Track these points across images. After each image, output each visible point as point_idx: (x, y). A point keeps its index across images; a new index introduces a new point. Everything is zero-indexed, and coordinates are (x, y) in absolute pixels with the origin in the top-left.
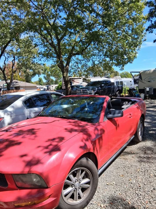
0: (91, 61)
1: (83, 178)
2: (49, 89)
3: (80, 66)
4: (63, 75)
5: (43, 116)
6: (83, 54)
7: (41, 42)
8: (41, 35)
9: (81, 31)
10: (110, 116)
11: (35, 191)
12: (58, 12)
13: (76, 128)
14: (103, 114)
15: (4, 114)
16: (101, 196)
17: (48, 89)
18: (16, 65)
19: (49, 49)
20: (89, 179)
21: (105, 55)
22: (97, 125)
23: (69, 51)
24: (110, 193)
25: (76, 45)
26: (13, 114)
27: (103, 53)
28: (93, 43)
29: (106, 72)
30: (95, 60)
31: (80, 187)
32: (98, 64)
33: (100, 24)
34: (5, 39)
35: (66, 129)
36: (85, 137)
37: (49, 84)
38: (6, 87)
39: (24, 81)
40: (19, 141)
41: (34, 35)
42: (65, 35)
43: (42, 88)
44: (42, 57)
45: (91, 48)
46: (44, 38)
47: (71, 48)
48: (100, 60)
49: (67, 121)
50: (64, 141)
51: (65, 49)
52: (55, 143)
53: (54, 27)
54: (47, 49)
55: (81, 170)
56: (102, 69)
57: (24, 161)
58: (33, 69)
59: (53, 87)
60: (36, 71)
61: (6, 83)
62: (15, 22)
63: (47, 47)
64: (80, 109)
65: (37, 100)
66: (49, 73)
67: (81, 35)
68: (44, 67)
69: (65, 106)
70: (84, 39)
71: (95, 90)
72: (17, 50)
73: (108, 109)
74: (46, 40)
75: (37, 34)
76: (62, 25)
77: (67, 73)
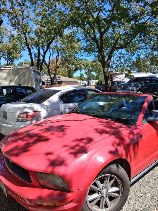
0: (136, 55)
1: (112, 186)
2: (90, 85)
3: (123, 61)
4: (104, 70)
5: (76, 113)
6: (126, 48)
7: (84, 36)
8: (84, 29)
9: (126, 23)
10: (151, 118)
11: (57, 193)
12: (102, 5)
13: (108, 130)
14: (141, 116)
15: (41, 108)
16: (132, 208)
17: (88, 85)
18: (60, 61)
19: (92, 44)
20: (119, 188)
21: (152, 49)
22: (132, 128)
23: (111, 45)
24: (142, 207)
25: (120, 38)
26: (49, 108)
27: (150, 47)
28: (139, 35)
29: (153, 67)
30: (140, 54)
31: (107, 195)
32: (144, 58)
33: (149, 14)
34: (50, 36)
35: (96, 129)
36: (117, 141)
37: (90, 80)
38: (50, 81)
39: (66, 76)
40: (48, 138)
41: (77, 30)
42: (108, 28)
43: (83, 83)
44: (84, 53)
45: (136, 41)
46: (87, 32)
47: (114, 41)
48: (146, 53)
49: (98, 120)
50: (92, 143)
51: (108, 42)
52: (82, 144)
53: (98, 20)
54: (89, 44)
55: (109, 177)
56: (148, 63)
57: (49, 160)
58: (75, 65)
59: (94, 82)
60: (78, 66)
61: (50, 77)
62: (60, 18)
63: (90, 42)
64: (118, 107)
65: (75, 95)
66: (91, 68)
67: (126, 27)
68: (86, 62)
69: (101, 103)
70: (129, 31)
71: (138, 87)
72: (61, 46)
73: (149, 110)
74: (89, 34)
75: (80, 29)
76: (106, 18)
77: (108, 69)
